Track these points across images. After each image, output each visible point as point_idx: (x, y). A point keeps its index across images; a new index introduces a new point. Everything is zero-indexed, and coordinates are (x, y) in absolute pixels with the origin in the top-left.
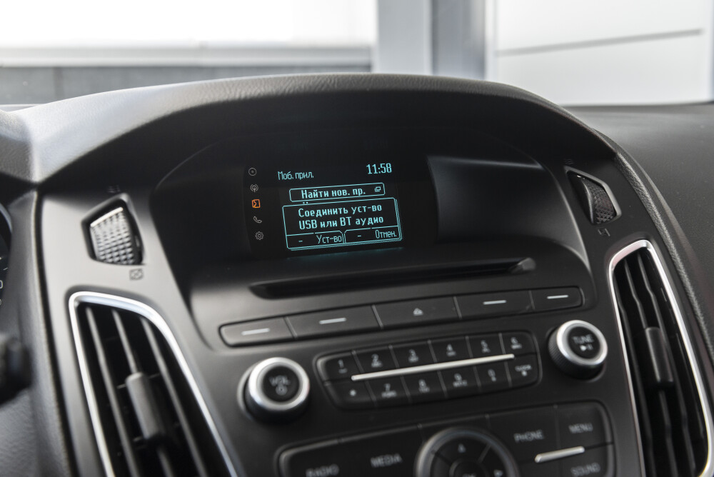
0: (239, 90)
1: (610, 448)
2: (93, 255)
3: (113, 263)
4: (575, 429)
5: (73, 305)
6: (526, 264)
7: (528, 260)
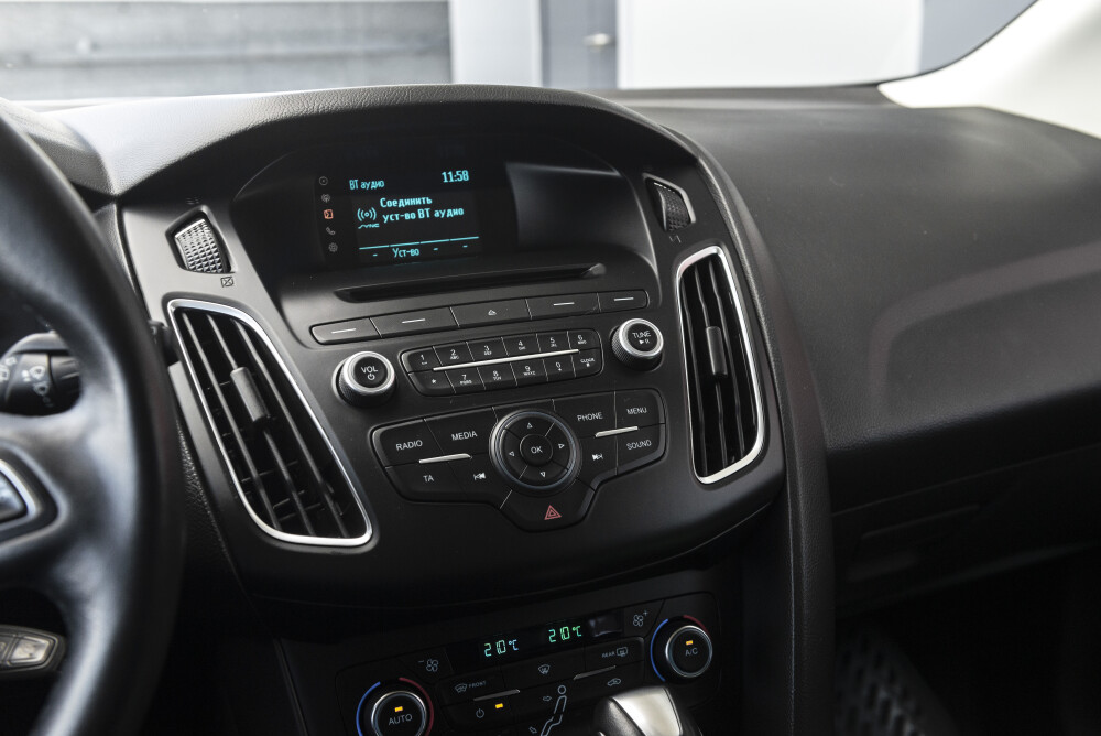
0: (316, 104)
1: (663, 427)
2: (181, 264)
3: (202, 271)
4: (631, 411)
5: (171, 309)
6: (597, 268)
7: (598, 265)
